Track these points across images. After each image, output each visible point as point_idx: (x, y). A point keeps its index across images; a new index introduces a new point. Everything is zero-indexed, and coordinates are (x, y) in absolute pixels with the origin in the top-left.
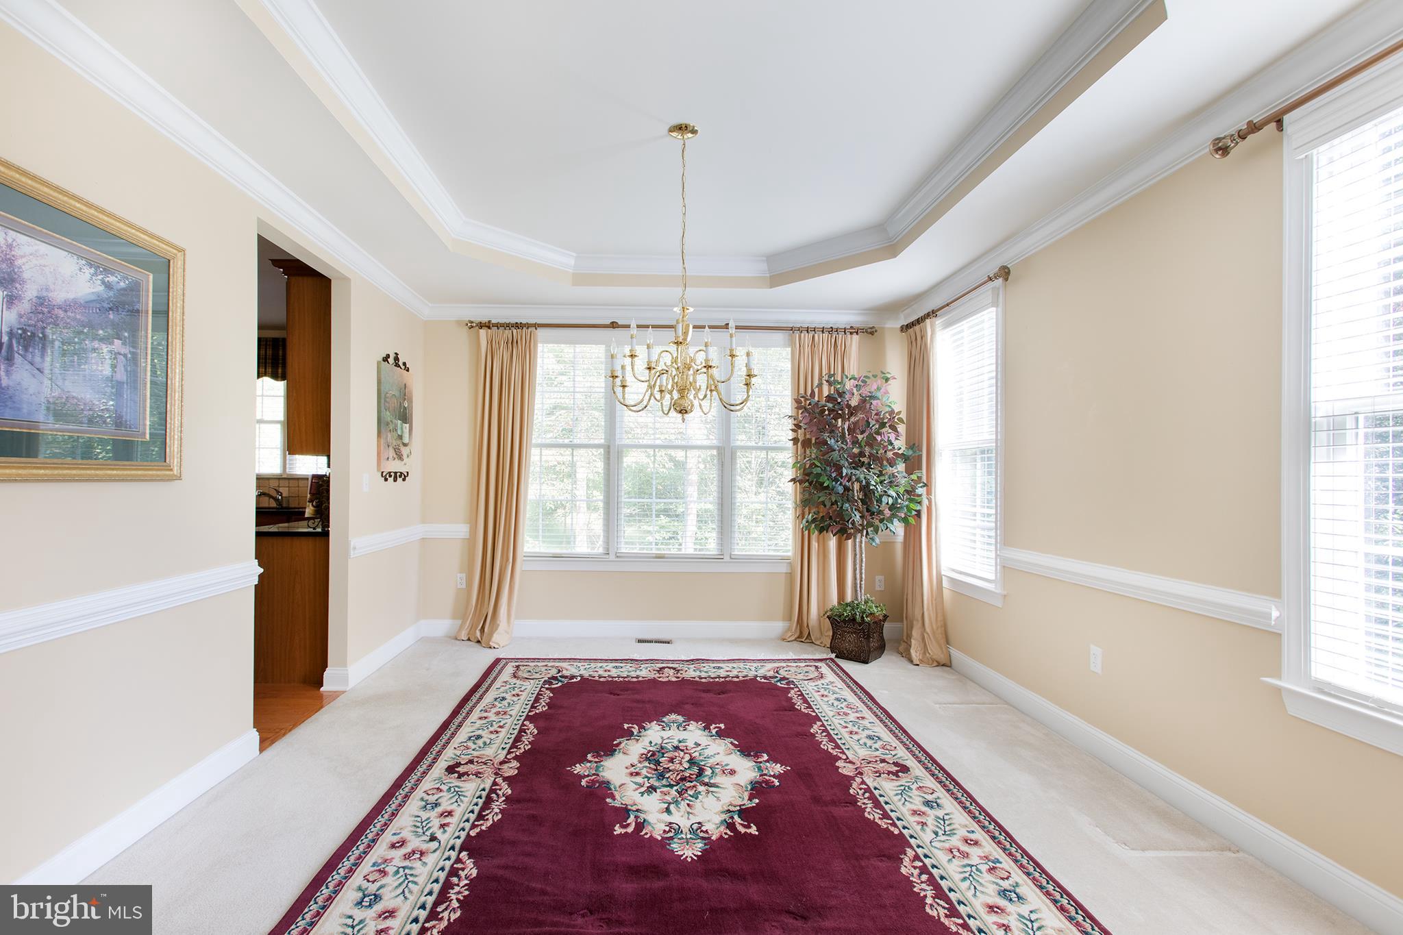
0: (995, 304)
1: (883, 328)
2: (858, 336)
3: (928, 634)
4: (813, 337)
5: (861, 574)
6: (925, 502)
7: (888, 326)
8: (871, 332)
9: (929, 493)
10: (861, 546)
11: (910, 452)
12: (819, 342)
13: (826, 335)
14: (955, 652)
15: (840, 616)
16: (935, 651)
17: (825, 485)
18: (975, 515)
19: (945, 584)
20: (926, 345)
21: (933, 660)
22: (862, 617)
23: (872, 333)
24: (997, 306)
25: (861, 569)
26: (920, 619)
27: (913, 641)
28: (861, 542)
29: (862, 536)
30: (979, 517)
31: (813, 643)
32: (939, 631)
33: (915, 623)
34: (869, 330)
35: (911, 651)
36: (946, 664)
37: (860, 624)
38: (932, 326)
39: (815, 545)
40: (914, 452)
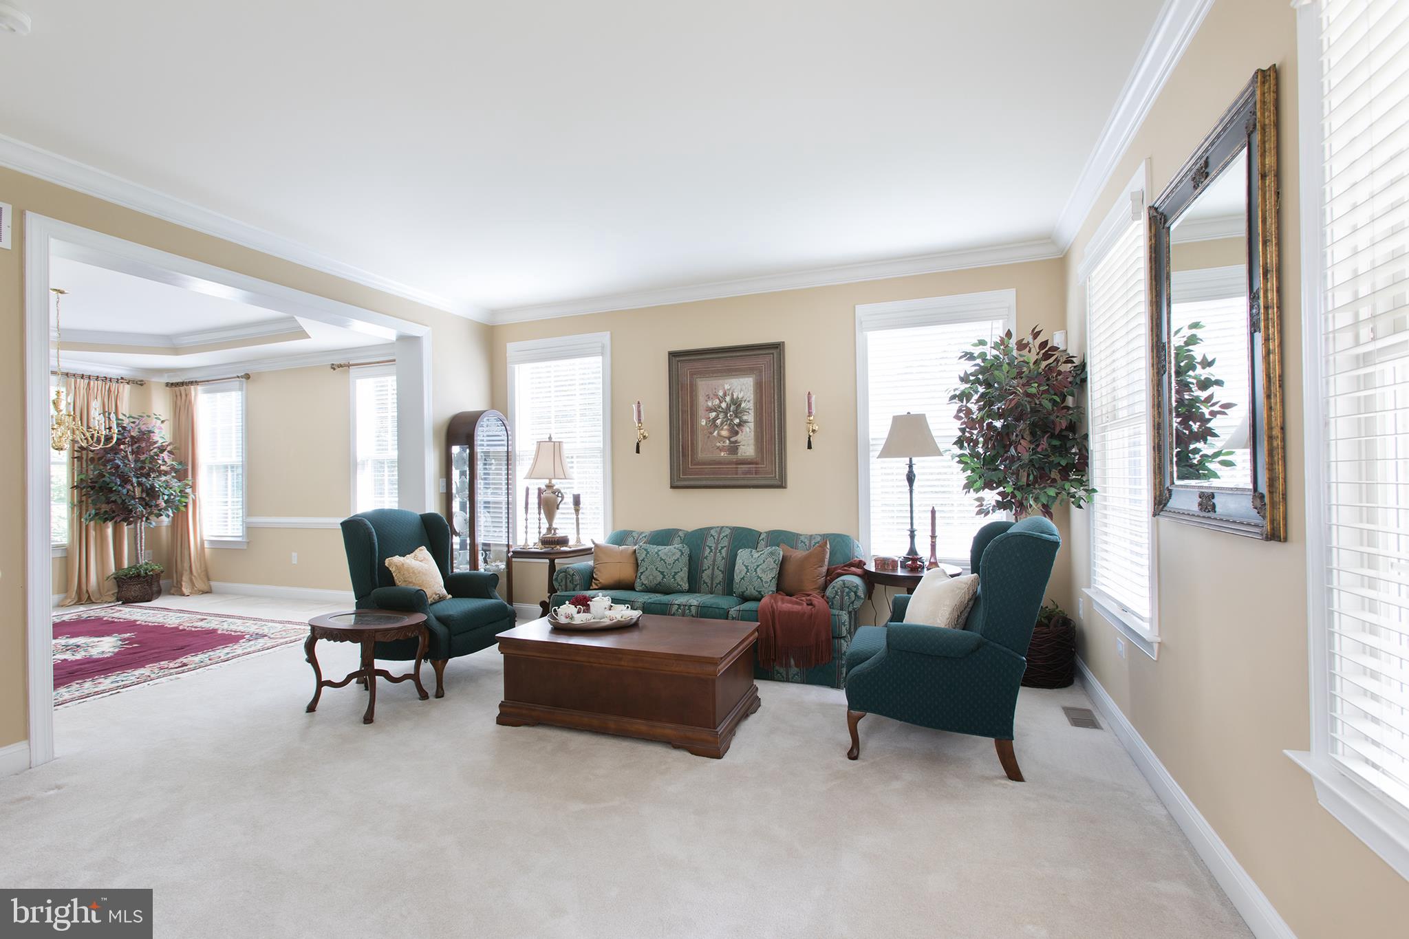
0: (241, 389)
1: (150, 381)
2: (128, 386)
3: (195, 576)
4: (89, 383)
5: (141, 546)
6: (191, 496)
7: (153, 380)
8: (141, 383)
9: (194, 491)
10: (141, 529)
11: (180, 467)
12: (94, 387)
13: (100, 383)
14: (213, 584)
15: (126, 575)
16: (200, 585)
17: (114, 489)
18: (226, 502)
19: (206, 545)
20: (190, 402)
21: (200, 591)
22: (146, 573)
23: (141, 385)
24: (242, 391)
25: (141, 544)
26: (188, 568)
27: (183, 583)
28: (141, 526)
29: (142, 521)
30: (229, 503)
31: (93, 603)
32: (203, 573)
33: (184, 572)
34: (139, 383)
35: (183, 589)
36: (208, 592)
37: (144, 577)
38: (196, 390)
39: (92, 533)
40: (183, 466)
